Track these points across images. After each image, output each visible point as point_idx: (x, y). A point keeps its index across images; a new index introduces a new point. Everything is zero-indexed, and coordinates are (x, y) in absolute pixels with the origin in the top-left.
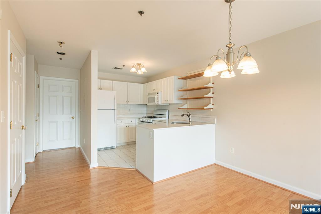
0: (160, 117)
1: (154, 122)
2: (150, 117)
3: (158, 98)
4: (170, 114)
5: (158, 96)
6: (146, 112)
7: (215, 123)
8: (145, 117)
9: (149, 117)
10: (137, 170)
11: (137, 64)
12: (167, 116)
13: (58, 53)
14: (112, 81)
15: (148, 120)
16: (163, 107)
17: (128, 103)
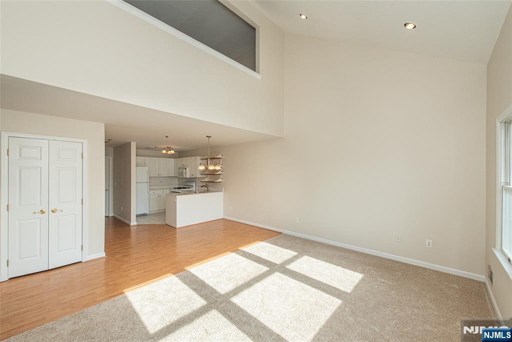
0: (188, 188)
1: (182, 192)
2: (180, 188)
3: (186, 172)
4: (197, 184)
5: (186, 170)
6: (177, 183)
7: (222, 191)
8: (176, 188)
9: (178, 188)
10: (166, 224)
12: (194, 187)
14: (143, 157)
15: (177, 191)
16: (192, 180)
17: (160, 176)
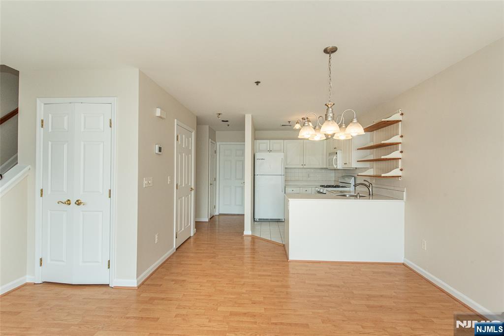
0: (342, 187)
2: (329, 187)
3: (336, 159)
5: (337, 156)
7: (403, 200)
8: (323, 186)
9: (326, 186)
10: (284, 246)
11: (302, 119)
12: (353, 186)
13: (223, 121)
15: (321, 190)
16: (351, 173)
17: (304, 167)
